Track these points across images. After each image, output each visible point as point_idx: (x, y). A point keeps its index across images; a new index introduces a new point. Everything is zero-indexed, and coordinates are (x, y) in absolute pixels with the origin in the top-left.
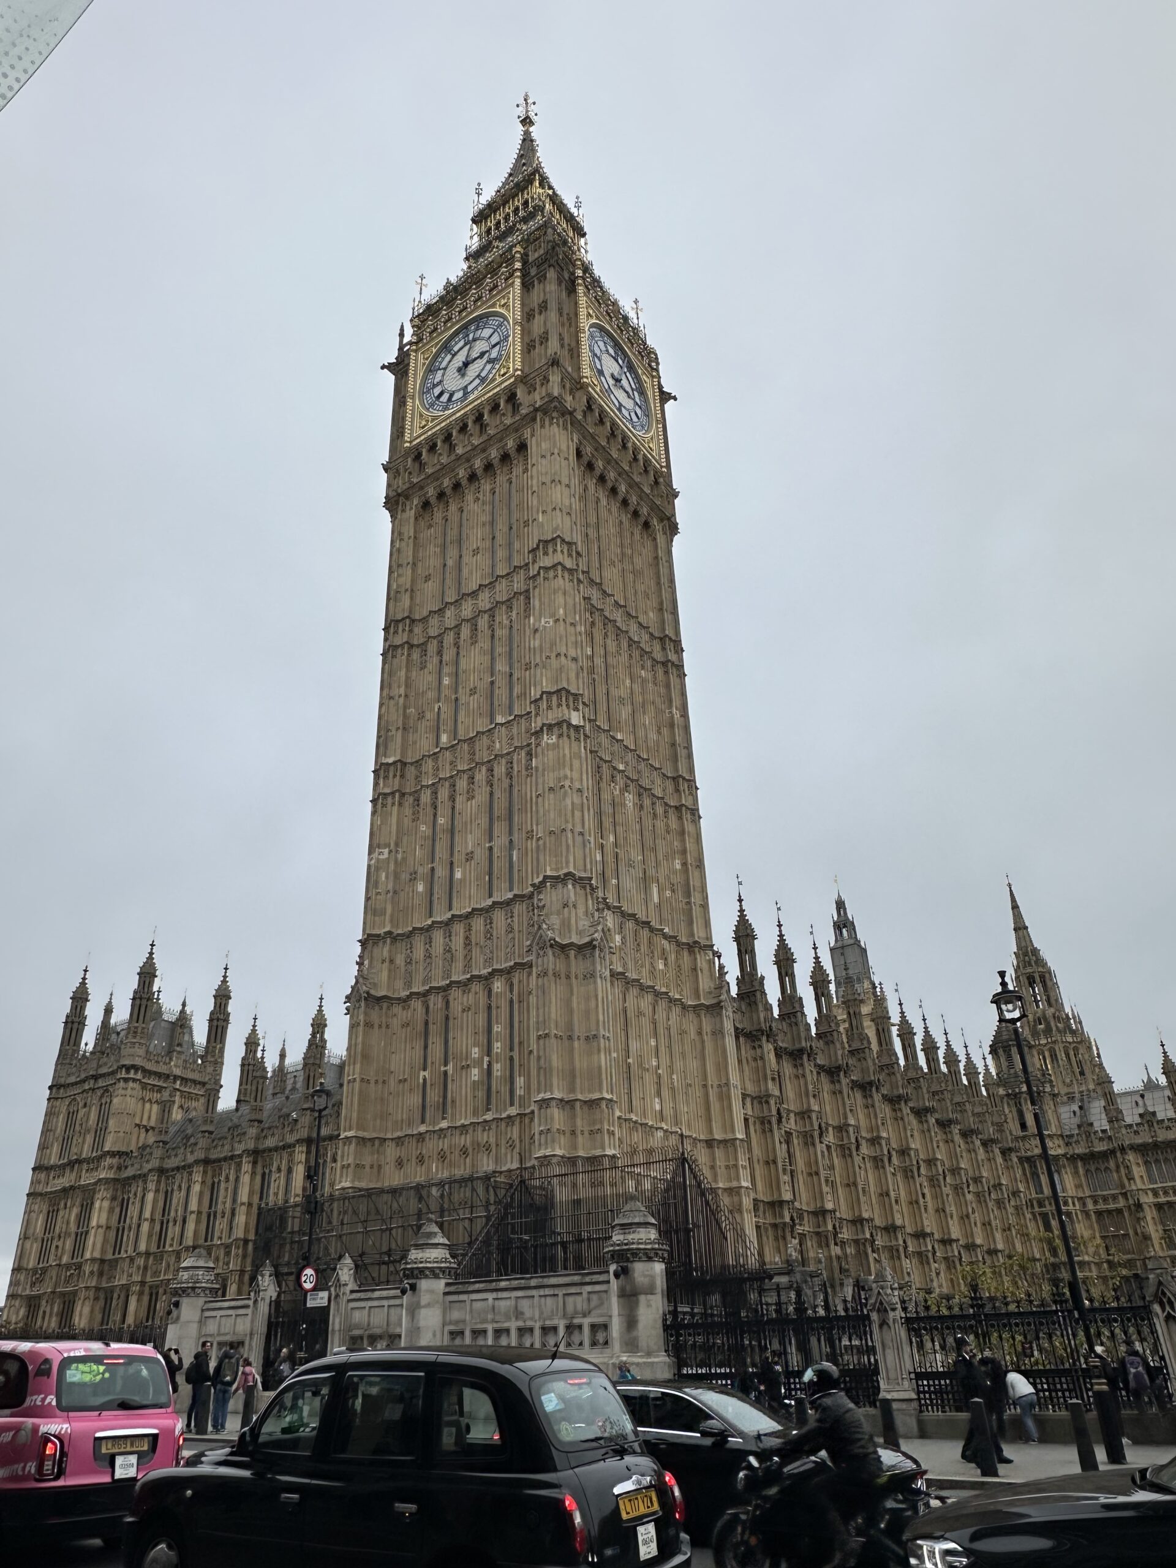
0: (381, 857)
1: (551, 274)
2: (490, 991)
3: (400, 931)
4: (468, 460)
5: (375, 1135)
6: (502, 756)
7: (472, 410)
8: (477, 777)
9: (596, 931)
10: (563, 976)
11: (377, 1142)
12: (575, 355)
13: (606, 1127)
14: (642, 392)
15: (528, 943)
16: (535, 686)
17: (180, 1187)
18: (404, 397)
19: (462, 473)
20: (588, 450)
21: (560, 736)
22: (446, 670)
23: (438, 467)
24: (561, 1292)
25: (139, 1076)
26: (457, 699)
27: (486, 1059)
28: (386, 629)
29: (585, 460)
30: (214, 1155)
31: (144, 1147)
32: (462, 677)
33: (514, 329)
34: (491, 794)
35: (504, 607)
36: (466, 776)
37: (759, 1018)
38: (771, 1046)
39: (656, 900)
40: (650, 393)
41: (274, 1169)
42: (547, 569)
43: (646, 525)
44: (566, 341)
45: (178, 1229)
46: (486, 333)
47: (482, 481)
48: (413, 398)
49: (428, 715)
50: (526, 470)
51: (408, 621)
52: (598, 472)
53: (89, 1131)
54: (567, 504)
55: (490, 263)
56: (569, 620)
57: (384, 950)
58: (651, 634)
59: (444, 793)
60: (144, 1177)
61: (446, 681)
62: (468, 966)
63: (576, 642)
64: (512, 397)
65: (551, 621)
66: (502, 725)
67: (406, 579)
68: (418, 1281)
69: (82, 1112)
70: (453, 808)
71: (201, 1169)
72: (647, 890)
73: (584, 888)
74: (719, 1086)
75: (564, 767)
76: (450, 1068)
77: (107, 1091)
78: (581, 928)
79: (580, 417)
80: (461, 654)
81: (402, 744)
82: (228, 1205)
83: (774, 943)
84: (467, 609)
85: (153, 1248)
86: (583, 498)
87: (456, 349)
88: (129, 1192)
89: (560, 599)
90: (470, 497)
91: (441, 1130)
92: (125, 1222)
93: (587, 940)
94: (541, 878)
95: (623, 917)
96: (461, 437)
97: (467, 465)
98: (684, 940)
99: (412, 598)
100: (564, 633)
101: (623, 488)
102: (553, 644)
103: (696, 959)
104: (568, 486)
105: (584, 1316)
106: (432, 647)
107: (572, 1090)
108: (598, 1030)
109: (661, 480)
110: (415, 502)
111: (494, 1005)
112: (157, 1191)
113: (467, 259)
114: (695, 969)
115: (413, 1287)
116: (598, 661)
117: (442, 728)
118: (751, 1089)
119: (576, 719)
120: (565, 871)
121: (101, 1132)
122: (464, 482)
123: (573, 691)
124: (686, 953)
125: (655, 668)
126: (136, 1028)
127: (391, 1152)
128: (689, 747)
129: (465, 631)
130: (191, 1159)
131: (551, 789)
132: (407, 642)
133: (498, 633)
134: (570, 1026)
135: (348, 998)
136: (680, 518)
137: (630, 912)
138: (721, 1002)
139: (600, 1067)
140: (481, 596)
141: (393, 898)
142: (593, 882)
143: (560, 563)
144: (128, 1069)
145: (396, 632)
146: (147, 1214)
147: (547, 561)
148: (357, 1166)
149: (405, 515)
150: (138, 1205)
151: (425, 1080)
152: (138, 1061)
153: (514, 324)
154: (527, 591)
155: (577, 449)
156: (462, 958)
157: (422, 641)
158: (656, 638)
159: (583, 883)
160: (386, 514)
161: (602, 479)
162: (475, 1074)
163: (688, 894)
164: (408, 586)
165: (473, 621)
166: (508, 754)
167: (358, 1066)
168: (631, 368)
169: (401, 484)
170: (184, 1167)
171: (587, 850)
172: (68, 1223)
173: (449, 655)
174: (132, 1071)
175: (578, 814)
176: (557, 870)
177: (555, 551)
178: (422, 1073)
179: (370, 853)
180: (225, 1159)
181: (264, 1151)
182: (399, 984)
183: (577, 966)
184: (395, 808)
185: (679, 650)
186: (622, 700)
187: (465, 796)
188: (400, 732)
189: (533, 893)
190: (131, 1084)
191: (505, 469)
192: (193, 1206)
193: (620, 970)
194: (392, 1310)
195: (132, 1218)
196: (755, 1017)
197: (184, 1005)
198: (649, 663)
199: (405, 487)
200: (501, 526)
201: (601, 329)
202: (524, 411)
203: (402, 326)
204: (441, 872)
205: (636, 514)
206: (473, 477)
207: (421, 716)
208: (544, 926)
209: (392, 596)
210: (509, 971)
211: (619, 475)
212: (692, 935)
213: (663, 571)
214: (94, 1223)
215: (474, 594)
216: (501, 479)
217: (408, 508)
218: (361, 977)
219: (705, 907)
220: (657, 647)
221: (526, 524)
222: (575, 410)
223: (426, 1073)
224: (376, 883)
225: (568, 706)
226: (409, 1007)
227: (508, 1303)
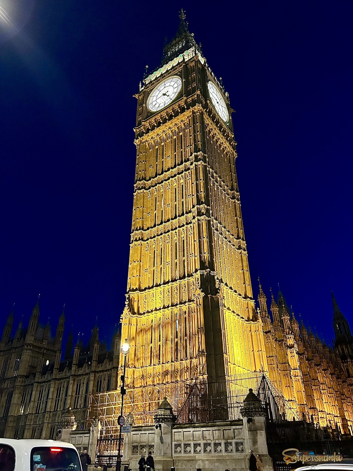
0: (134, 264)
1: (196, 64)
2: (177, 314)
6: (180, 228)
7: (167, 109)
8: (171, 236)
12: (204, 92)
13: (225, 365)
17: (46, 388)
19: (163, 131)
20: (209, 124)
22: (158, 199)
23: (155, 129)
24: (222, 428)
25: (31, 348)
26: (162, 209)
27: (176, 339)
30: (59, 377)
32: (164, 201)
33: (183, 82)
34: (176, 242)
35: (180, 177)
36: (166, 236)
38: (273, 339)
39: (234, 283)
41: (82, 383)
45: (44, 405)
46: (172, 84)
47: (171, 134)
48: (145, 106)
49: (151, 215)
51: (143, 182)
52: (212, 132)
53: (12, 368)
54: (203, 141)
56: (205, 181)
57: (136, 298)
58: (229, 190)
59: (158, 242)
60: (31, 385)
61: (158, 203)
62: (168, 304)
63: (208, 189)
67: (143, 167)
68: (162, 423)
71: (54, 382)
74: (258, 352)
76: (161, 342)
80: (164, 193)
81: (142, 224)
82: (64, 397)
84: (166, 177)
87: (161, 89)
89: (202, 174)
90: (166, 139)
92: (24, 402)
96: (163, 119)
99: (145, 174)
100: (203, 186)
101: (219, 139)
103: (248, 305)
104: (203, 135)
105: (233, 439)
106: (153, 191)
108: (221, 328)
109: (232, 138)
111: (179, 319)
114: (248, 309)
115: (160, 426)
117: (157, 219)
122: (164, 134)
124: (244, 303)
125: (231, 202)
126: (31, 330)
127: (138, 374)
129: (165, 185)
132: (143, 189)
133: (178, 186)
138: (258, 321)
140: (171, 173)
141: (139, 279)
145: (139, 185)
149: (142, 145)
152: (31, 342)
156: (166, 301)
157: (148, 189)
161: (213, 135)
162: (171, 344)
163: (244, 282)
165: (168, 182)
168: (221, 99)
169: (141, 135)
170: (47, 382)
171: (214, 262)
172: (2, 402)
173: (159, 193)
174: (29, 346)
175: (210, 249)
177: (199, 157)
180: (63, 379)
181: (78, 375)
182: (141, 310)
184: (140, 247)
186: (221, 212)
187: (166, 242)
188: (141, 220)
190: (28, 351)
191: (179, 130)
192: (50, 396)
198: (228, 200)
200: (178, 149)
201: (212, 84)
202: (187, 110)
204: (157, 270)
205: (223, 148)
206: (167, 132)
212: (247, 296)
214: (12, 402)
216: (178, 133)
219: (250, 286)
220: (231, 194)
221: (188, 148)
223: (152, 344)
224: (132, 274)
225: (205, 211)
227: (199, 432)
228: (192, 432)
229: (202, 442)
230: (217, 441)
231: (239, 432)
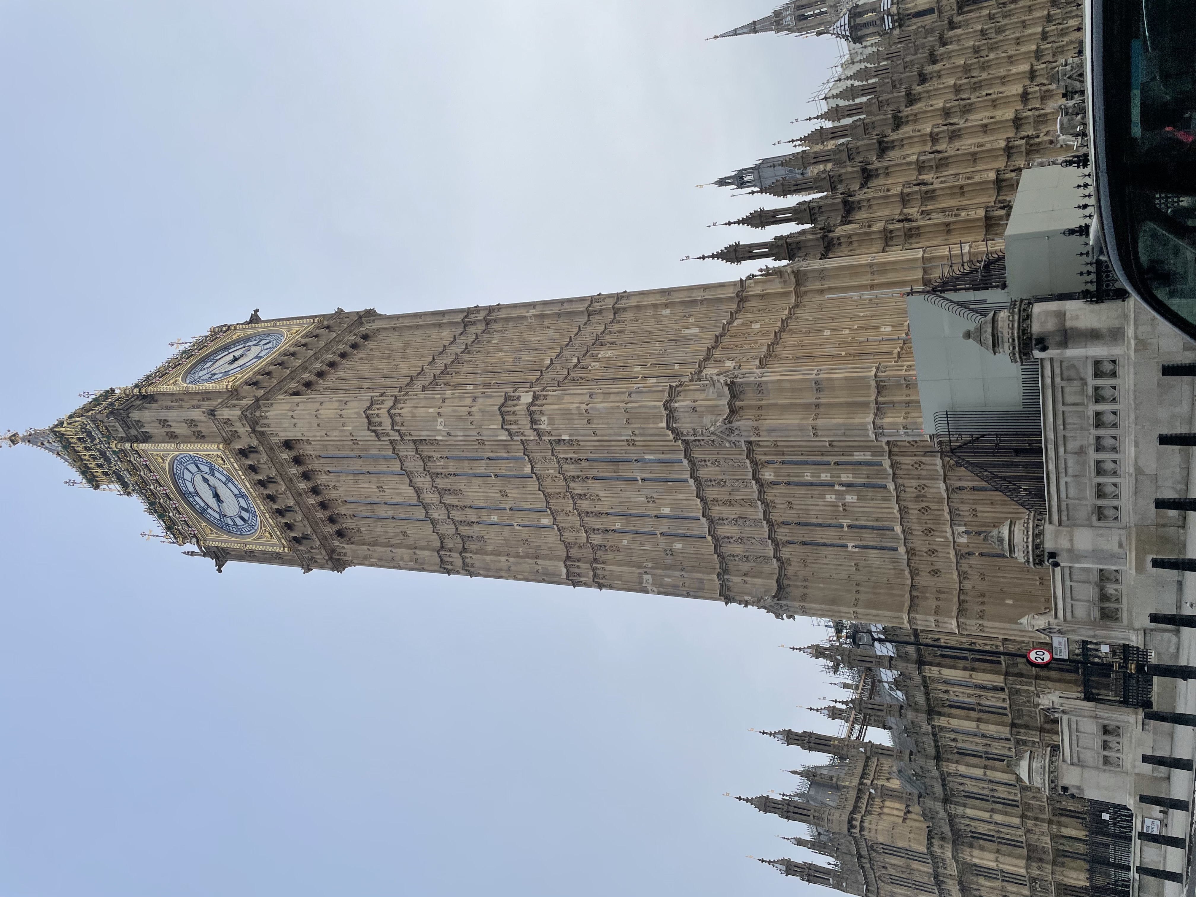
0: (650, 581)
1: (135, 415)
2: (773, 483)
3: (718, 566)
4: (300, 494)
5: (907, 595)
6: (561, 468)
7: (255, 491)
8: (579, 491)
9: (719, 381)
10: (759, 412)
11: (915, 593)
12: (209, 396)
13: (903, 373)
14: (248, 339)
15: (727, 444)
16: (497, 436)
17: (961, 784)
18: (246, 552)
19: (312, 500)
20: (293, 385)
21: (541, 413)
22: (485, 519)
23: (306, 523)
24: (1060, 408)
25: (858, 816)
26: (511, 509)
27: (837, 487)
28: (449, 572)
29: (301, 388)
30: (933, 752)
31: (924, 815)
32: (489, 504)
33: (183, 450)
34: (594, 478)
35: (429, 464)
36: (579, 502)
37: (812, 240)
38: (839, 228)
39: (696, 330)
40: (249, 332)
41: (945, 696)
42: (393, 423)
43: (365, 337)
44: (195, 403)
45: (1001, 788)
46: (187, 476)
47: (319, 482)
48: (245, 544)
49: (525, 536)
50: (308, 442)
51: (441, 553)
52: (313, 378)
53: (908, 866)
54: (337, 404)
55: (129, 472)
56: (439, 404)
57: (735, 580)
58: (461, 334)
59: (594, 523)
60: (951, 818)
61: (494, 518)
62: (751, 504)
63: (459, 397)
64: (243, 453)
65: (440, 420)
66: (533, 467)
67: (406, 553)
68: (1047, 551)
69: (891, 871)
70: (607, 514)
71: (944, 763)
72: (686, 339)
73: (679, 392)
74: (873, 273)
75: (569, 410)
76: (845, 522)
77: (872, 847)
78: (715, 396)
79: (262, 392)
80: (470, 504)
81: (550, 559)
82: (979, 741)
83: (746, 229)
84: (431, 498)
85: (1019, 811)
86: (335, 391)
87: (202, 504)
88: (965, 831)
89: (421, 411)
90: (333, 494)
91: (904, 531)
92: (993, 836)
93: (726, 389)
94: (670, 432)
95: (709, 359)
96: (279, 500)
97: (304, 496)
98: (735, 306)
99: (421, 549)
100: (450, 409)
101: (330, 356)
102: (460, 419)
103: (753, 295)
104: (321, 404)
105: (1085, 384)
106: (465, 530)
107: (865, 405)
108: (810, 380)
109: (325, 323)
110: (337, 544)
111: (786, 479)
112: (965, 805)
113: (129, 494)
114: (762, 296)
115: (1052, 555)
116: (479, 381)
117: (535, 523)
118: (878, 246)
119: (527, 398)
120: (663, 410)
121: (909, 854)
122: (319, 499)
123: (502, 401)
124: (748, 304)
125: (491, 330)
126: (814, 817)
127: (924, 580)
128: (562, 302)
129: (450, 500)
130: (935, 773)
131: (589, 422)
132: (460, 553)
133: (452, 470)
134: (807, 406)
135: (778, 616)
136: (360, 308)
137: (705, 353)
138: (793, 272)
139: (846, 378)
140: (419, 485)
141: (687, 572)
142: (674, 384)
143: (388, 411)
144: (851, 826)
145: (451, 563)
146: (986, 815)
147: (387, 423)
148: (936, 613)
149: (349, 553)
150: (977, 824)
151: (855, 546)
152: (845, 817)
153: (179, 450)
154: (414, 442)
155: (291, 395)
156: (743, 509)
157: (459, 540)
158: (464, 330)
159: (673, 394)
160: (348, 570)
161: (320, 375)
162: (850, 498)
163: (693, 303)
164: (410, 551)
165: (442, 493)
166: (559, 462)
167: (843, 609)
168: (225, 348)
169: (322, 556)
170: (943, 780)
171: (644, 389)
172: (993, 888)
173: (471, 515)
174: (854, 823)
175: (612, 398)
176: (661, 417)
177: (378, 415)
178: (850, 549)
179: (647, 592)
180: (936, 741)
181: (929, 705)
182: (766, 568)
183: (749, 400)
184: (607, 567)
185: (477, 309)
186: (517, 360)
187: (596, 502)
188: (539, 561)
189: (683, 441)
190: (866, 824)
191: (308, 461)
192: (978, 772)
193: (757, 362)
194: (1075, 577)
195: (990, 830)
196: (811, 244)
197: (794, 772)
198: (486, 336)
199: (324, 553)
200: (358, 465)
201: (189, 372)
202: (255, 443)
203: (185, 553)
204: (665, 526)
205: (354, 346)
206: (315, 491)
207: (526, 542)
208: (712, 429)
209: (420, 566)
210: (755, 463)
211: (317, 359)
212: (731, 298)
213: (406, 323)
214: (993, 865)
215: (418, 492)
216: (316, 465)
217: (343, 551)
218: (758, 603)
219: (706, 287)
220: (472, 329)
221: (355, 442)
222: (254, 396)
223: (850, 545)
224: (675, 587)
225: (515, 406)
226: (788, 560)
227: (1070, 463)
228: (1068, 479)
229: (1093, 456)
230: (1092, 421)
231: (1068, 368)
